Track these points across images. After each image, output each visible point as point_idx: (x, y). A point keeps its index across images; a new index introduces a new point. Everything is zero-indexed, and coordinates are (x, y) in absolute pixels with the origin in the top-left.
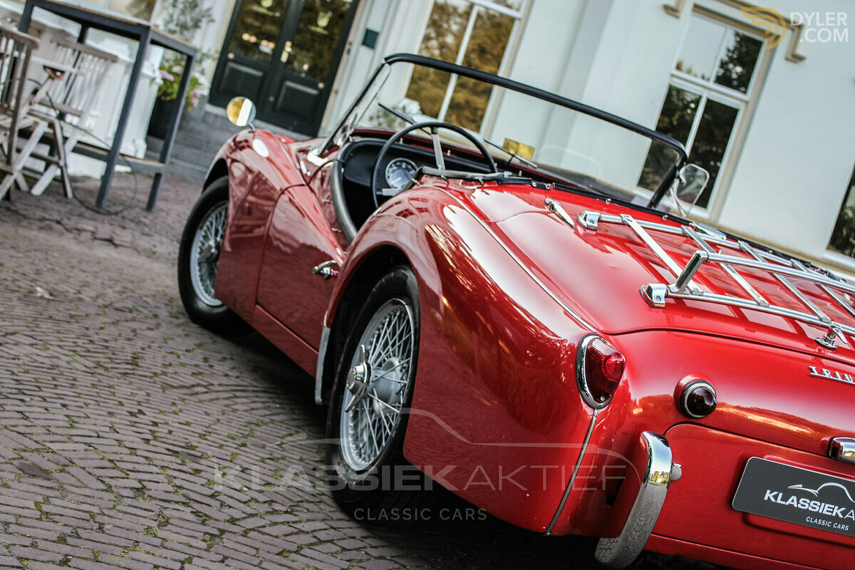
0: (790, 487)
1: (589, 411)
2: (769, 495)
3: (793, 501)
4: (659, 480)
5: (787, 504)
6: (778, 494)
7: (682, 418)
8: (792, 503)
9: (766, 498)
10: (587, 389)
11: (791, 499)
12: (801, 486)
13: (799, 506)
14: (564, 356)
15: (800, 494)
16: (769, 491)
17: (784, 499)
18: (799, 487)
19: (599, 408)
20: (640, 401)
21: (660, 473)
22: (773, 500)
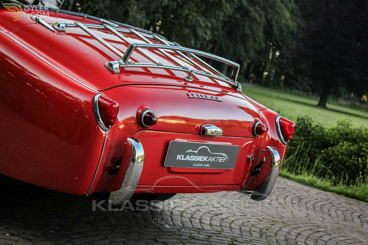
0: (187, 152)
1: (104, 132)
2: (179, 157)
3: (188, 158)
4: (140, 160)
5: (186, 159)
6: (182, 156)
7: (141, 128)
8: (188, 159)
9: (177, 159)
10: (101, 121)
11: (187, 157)
12: (191, 150)
13: (191, 160)
14: (84, 107)
15: (191, 154)
16: (178, 155)
17: (185, 158)
18: (190, 151)
19: (108, 130)
20: (122, 121)
21: (140, 156)
22: (180, 159)
